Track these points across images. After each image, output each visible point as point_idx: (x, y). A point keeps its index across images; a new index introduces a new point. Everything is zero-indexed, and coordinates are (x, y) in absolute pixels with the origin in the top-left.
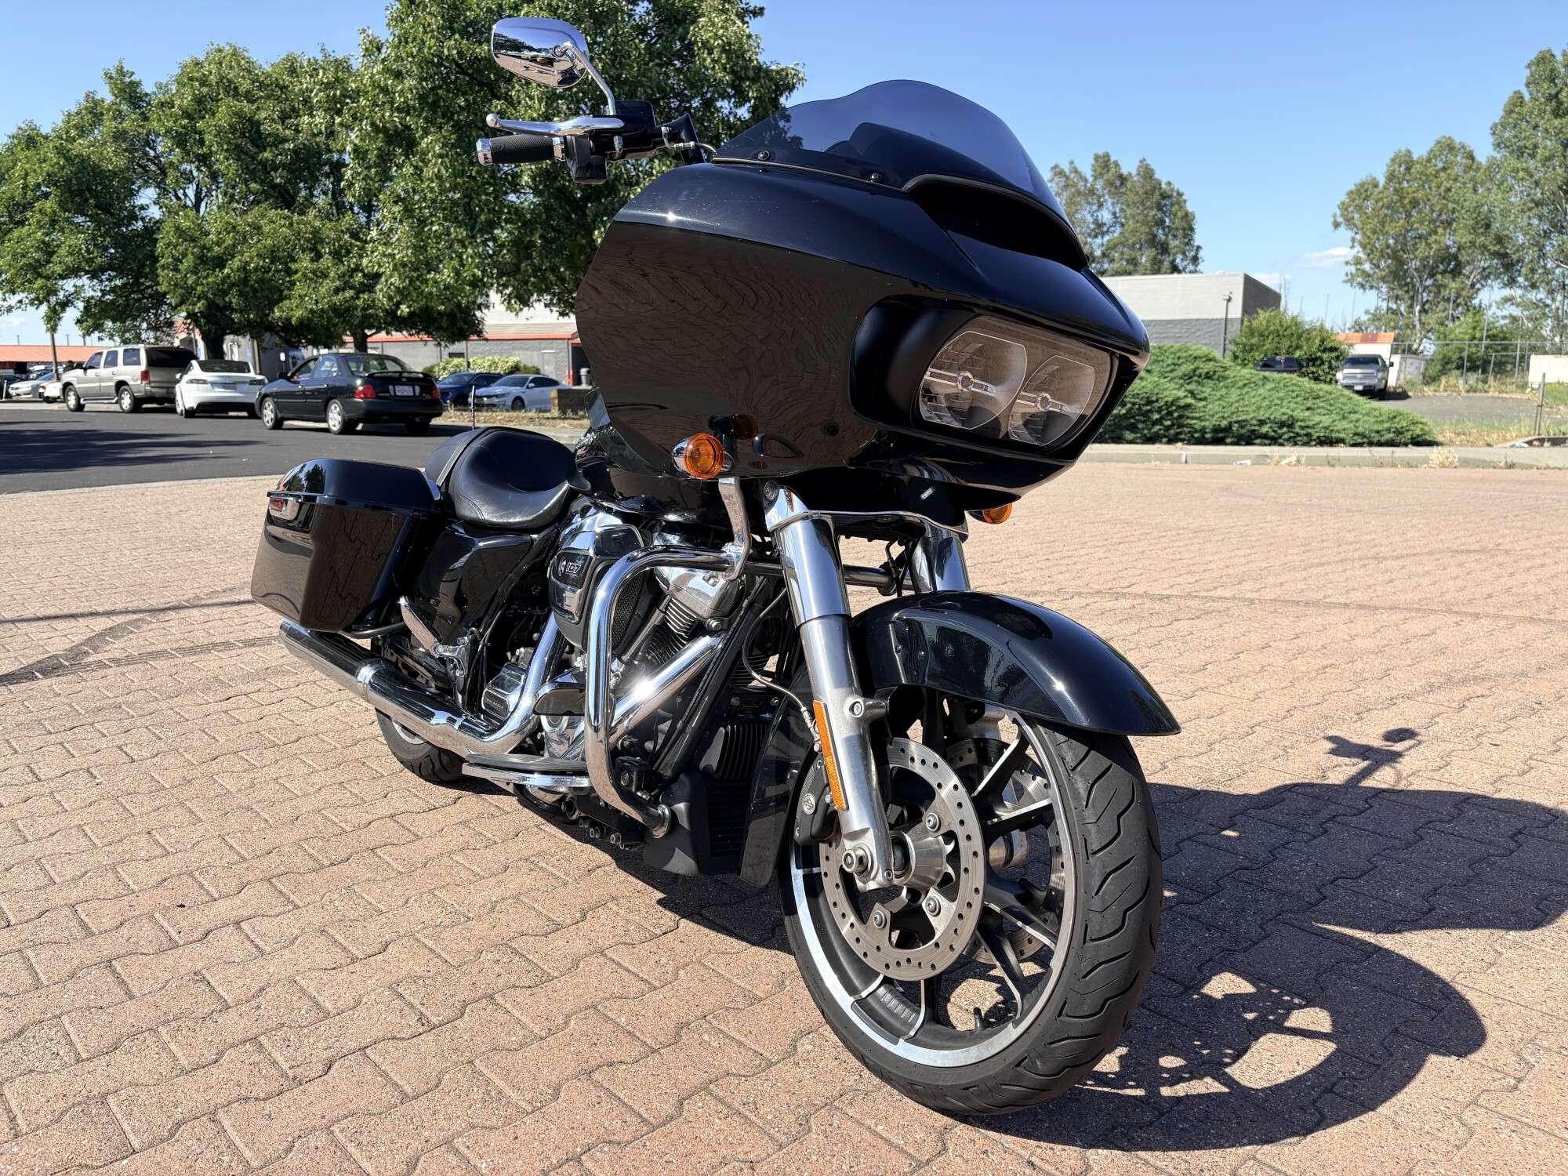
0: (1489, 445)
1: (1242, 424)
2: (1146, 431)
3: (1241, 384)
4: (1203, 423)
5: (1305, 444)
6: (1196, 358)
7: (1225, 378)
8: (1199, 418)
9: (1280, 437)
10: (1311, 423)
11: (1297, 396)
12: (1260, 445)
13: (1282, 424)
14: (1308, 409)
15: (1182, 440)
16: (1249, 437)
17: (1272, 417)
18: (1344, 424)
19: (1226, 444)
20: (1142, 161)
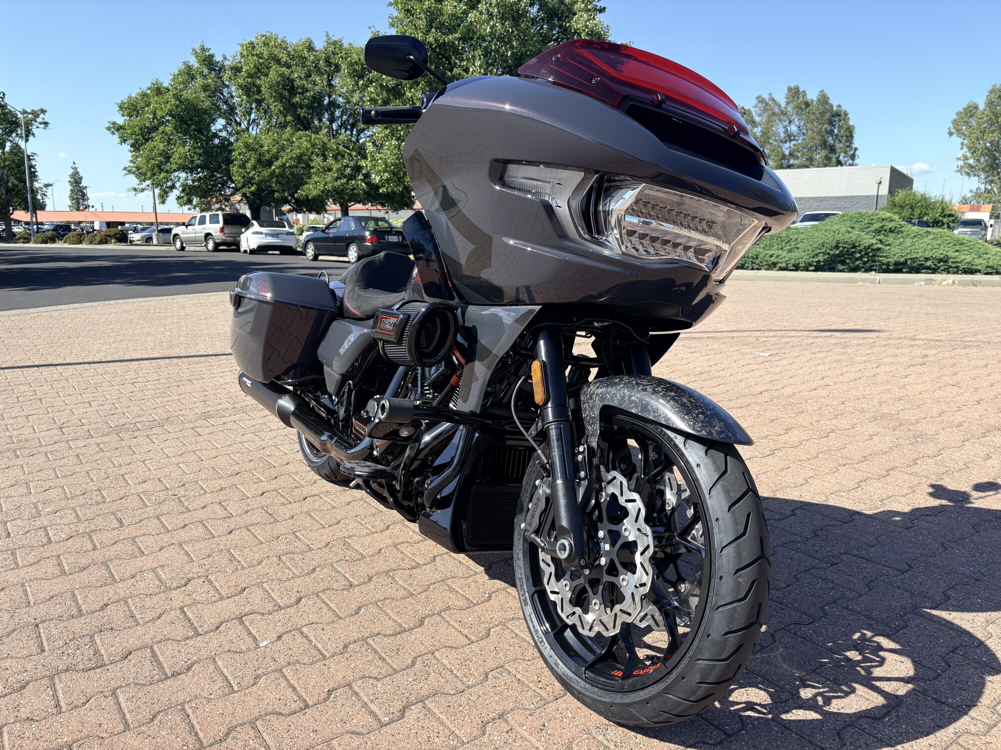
1: (914, 260)
2: (851, 265)
3: (913, 235)
4: (888, 260)
5: (954, 273)
6: (883, 219)
7: (902, 232)
8: (886, 257)
9: (939, 268)
10: (959, 260)
11: (949, 243)
12: (925, 273)
13: (940, 260)
14: (956, 251)
15: (875, 270)
16: (918, 268)
17: (934, 256)
18: (980, 261)
19: (903, 273)
20: (821, 92)
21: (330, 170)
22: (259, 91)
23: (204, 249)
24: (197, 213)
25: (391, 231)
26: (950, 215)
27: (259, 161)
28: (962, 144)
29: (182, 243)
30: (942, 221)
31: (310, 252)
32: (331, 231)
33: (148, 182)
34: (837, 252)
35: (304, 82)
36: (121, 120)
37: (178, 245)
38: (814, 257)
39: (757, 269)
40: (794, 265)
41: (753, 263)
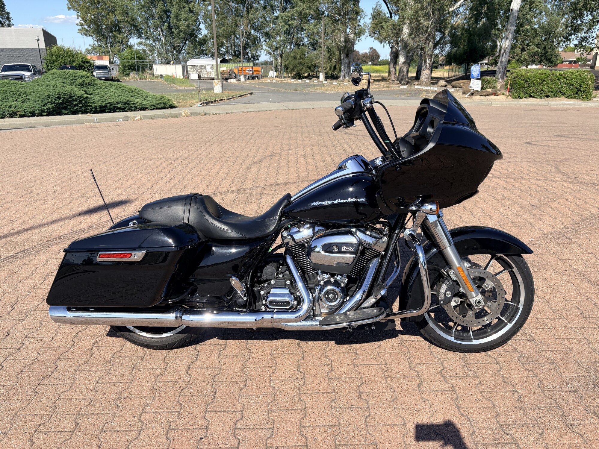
0: (191, 106)
1: (111, 104)
2: (72, 109)
4: (95, 105)
8: (93, 103)
9: (126, 108)
10: (136, 102)
13: (125, 103)
15: (90, 113)
16: (114, 109)
17: (121, 101)
18: (146, 102)
19: (106, 113)
26: (87, 62)
30: (84, 67)
38: (44, 106)
40: (30, 113)
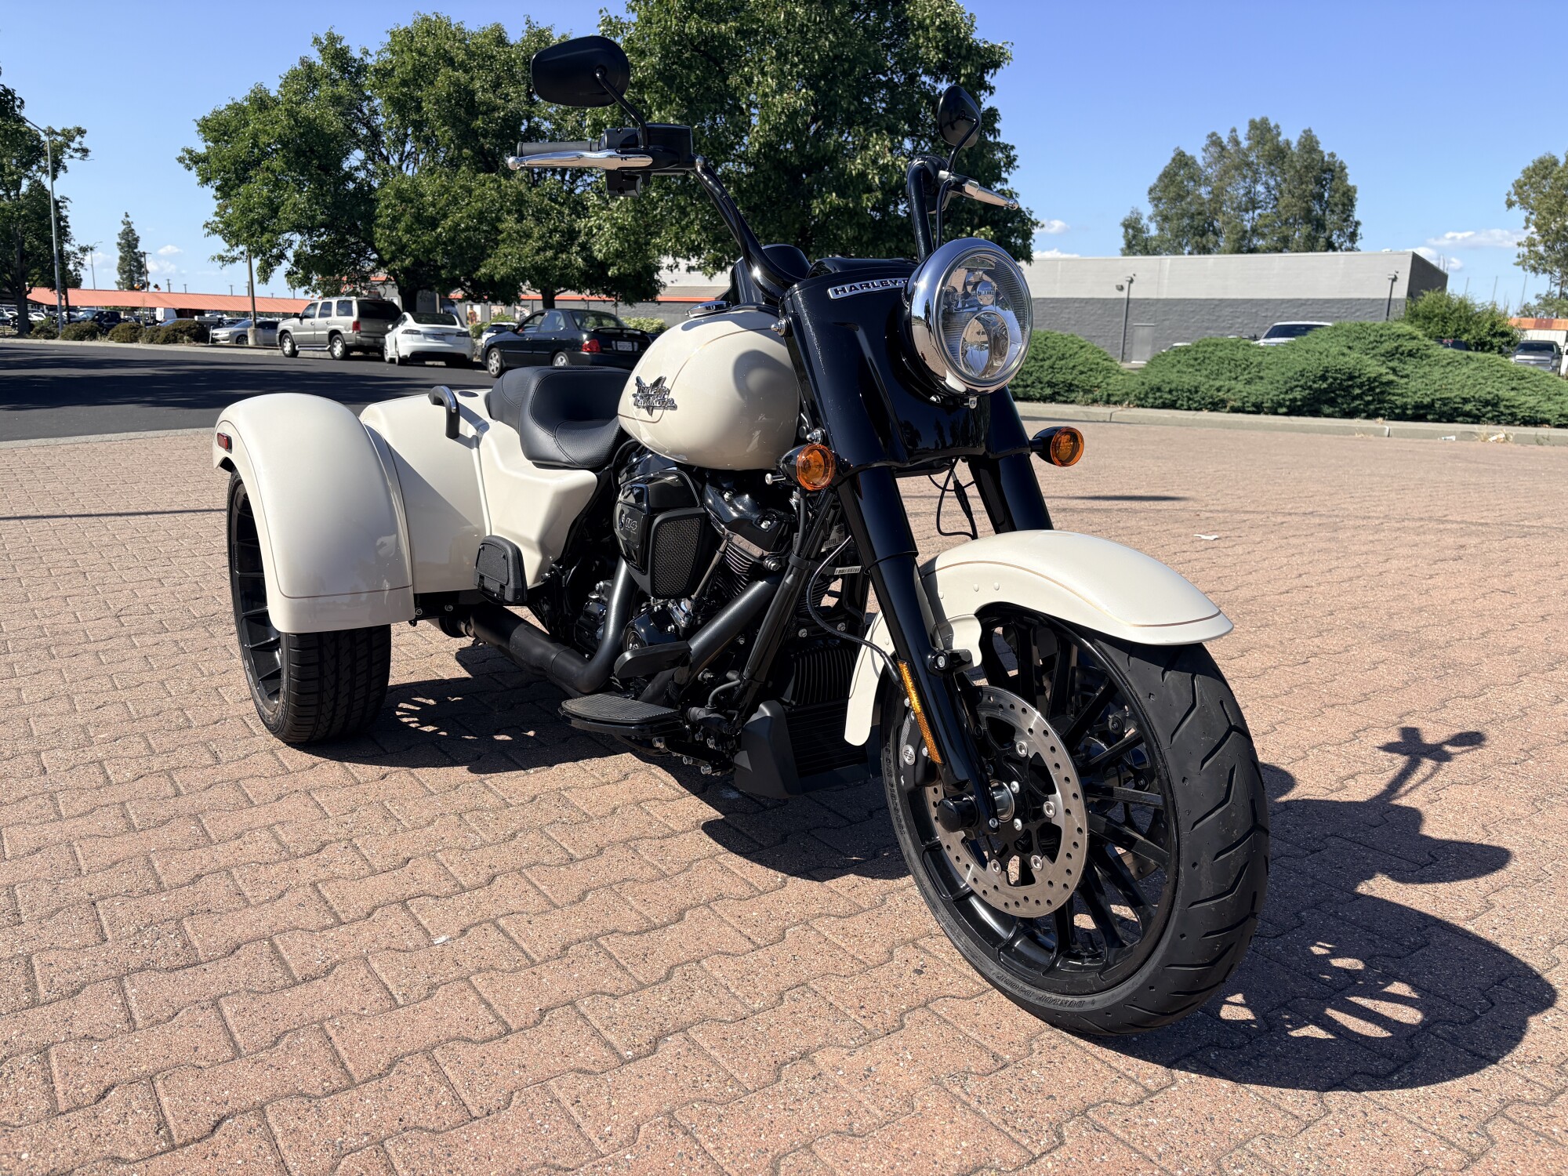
1: (1445, 401)
2: (1345, 406)
3: (1445, 362)
5: (1508, 423)
6: (1399, 336)
8: (1401, 395)
9: (1484, 416)
10: (1517, 403)
11: (1502, 376)
12: (1461, 422)
13: (1487, 403)
14: (1513, 389)
15: (1383, 416)
16: (1451, 415)
17: (1477, 396)
18: (1550, 405)
19: (1427, 421)
20: (1305, 132)
21: (529, 236)
22: (419, 108)
23: (328, 355)
24: (317, 298)
25: (622, 333)
26: (1504, 334)
27: (418, 218)
28: (1527, 220)
29: (293, 346)
30: (1491, 344)
31: (494, 363)
32: (528, 331)
33: (242, 248)
34: (1325, 386)
35: (491, 95)
36: (201, 148)
37: (288, 347)
38: (1286, 393)
39: (1196, 409)
40: (1254, 405)
41: (1189, 399)
